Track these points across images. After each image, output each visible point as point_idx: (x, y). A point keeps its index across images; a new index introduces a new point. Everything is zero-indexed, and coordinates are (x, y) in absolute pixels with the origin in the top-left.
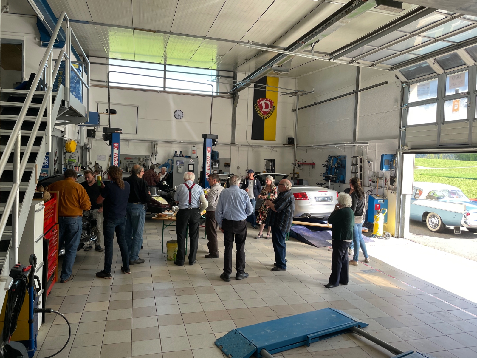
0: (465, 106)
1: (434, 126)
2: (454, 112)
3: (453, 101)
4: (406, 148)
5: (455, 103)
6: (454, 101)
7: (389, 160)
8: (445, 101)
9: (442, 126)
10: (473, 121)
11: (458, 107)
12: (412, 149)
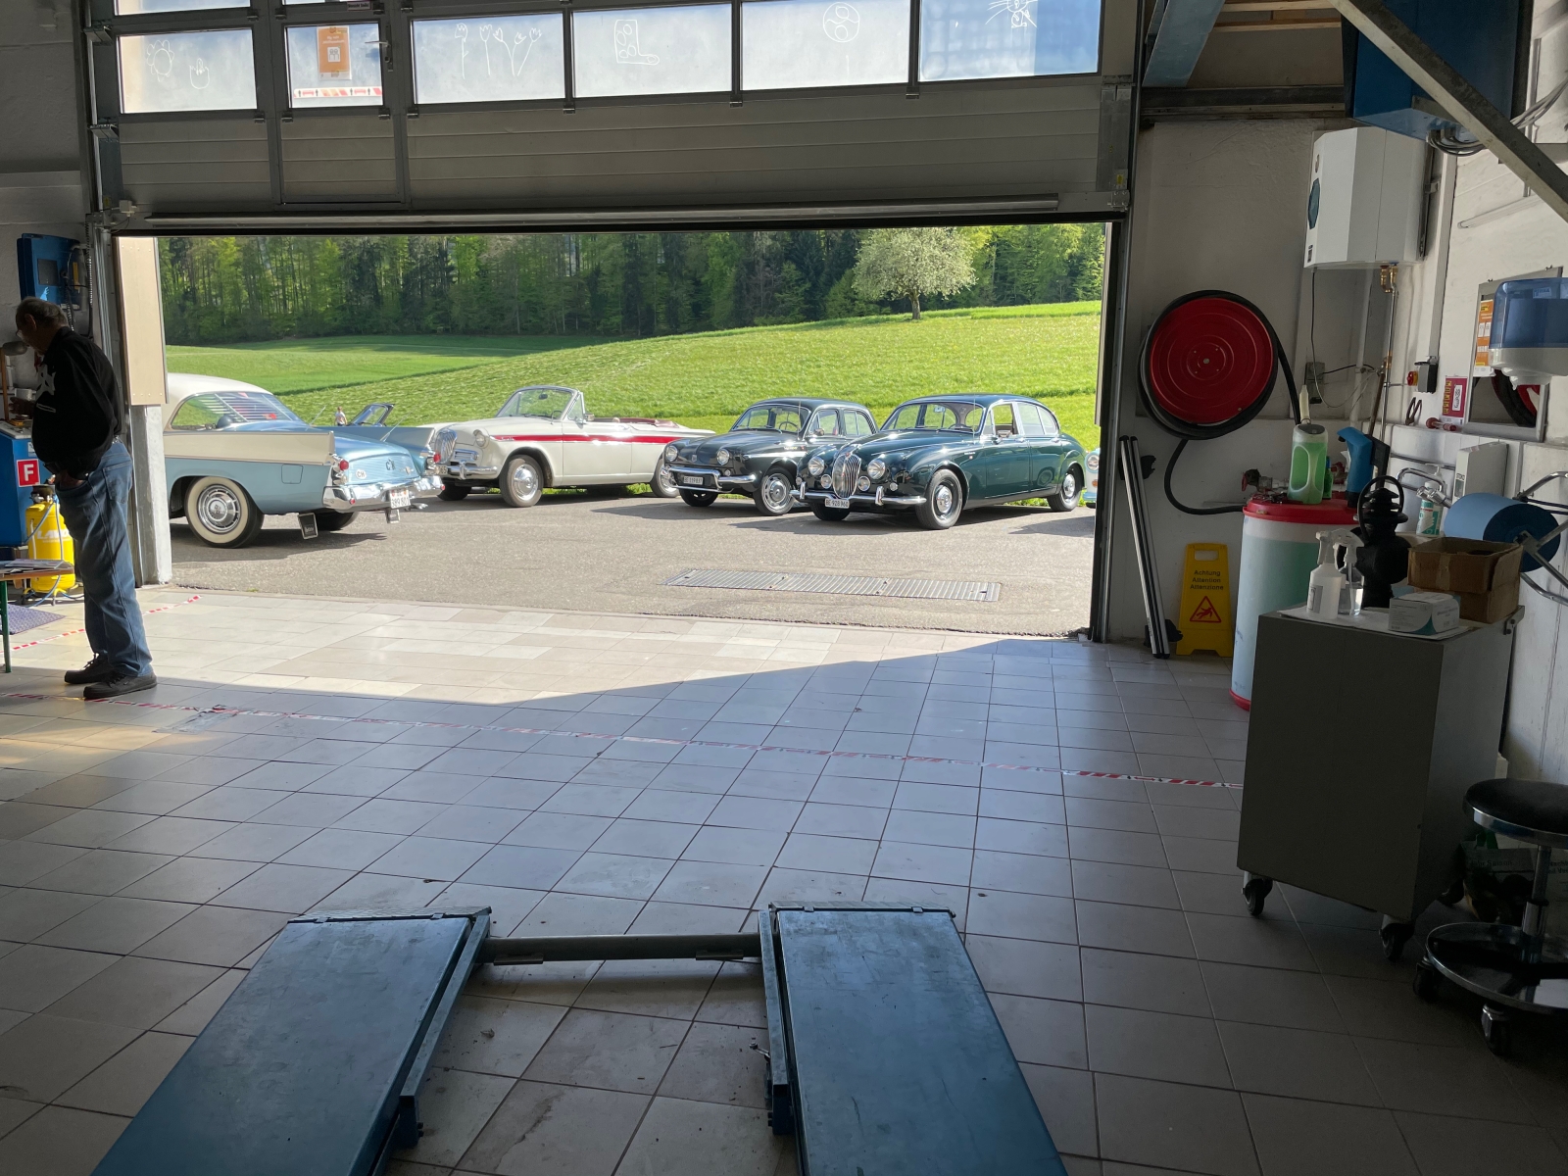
0: (372, 55)
1: (251, 123)
2: (330, 74)
3: (319, 29)
4: (129, 210)
5: (329, 38)
6: (321, 32)
7: (54, 263)
8: (284, 26)
9: (283, 125)
10: (410, 117)
11: (344, 55)
12: (155, 215)
